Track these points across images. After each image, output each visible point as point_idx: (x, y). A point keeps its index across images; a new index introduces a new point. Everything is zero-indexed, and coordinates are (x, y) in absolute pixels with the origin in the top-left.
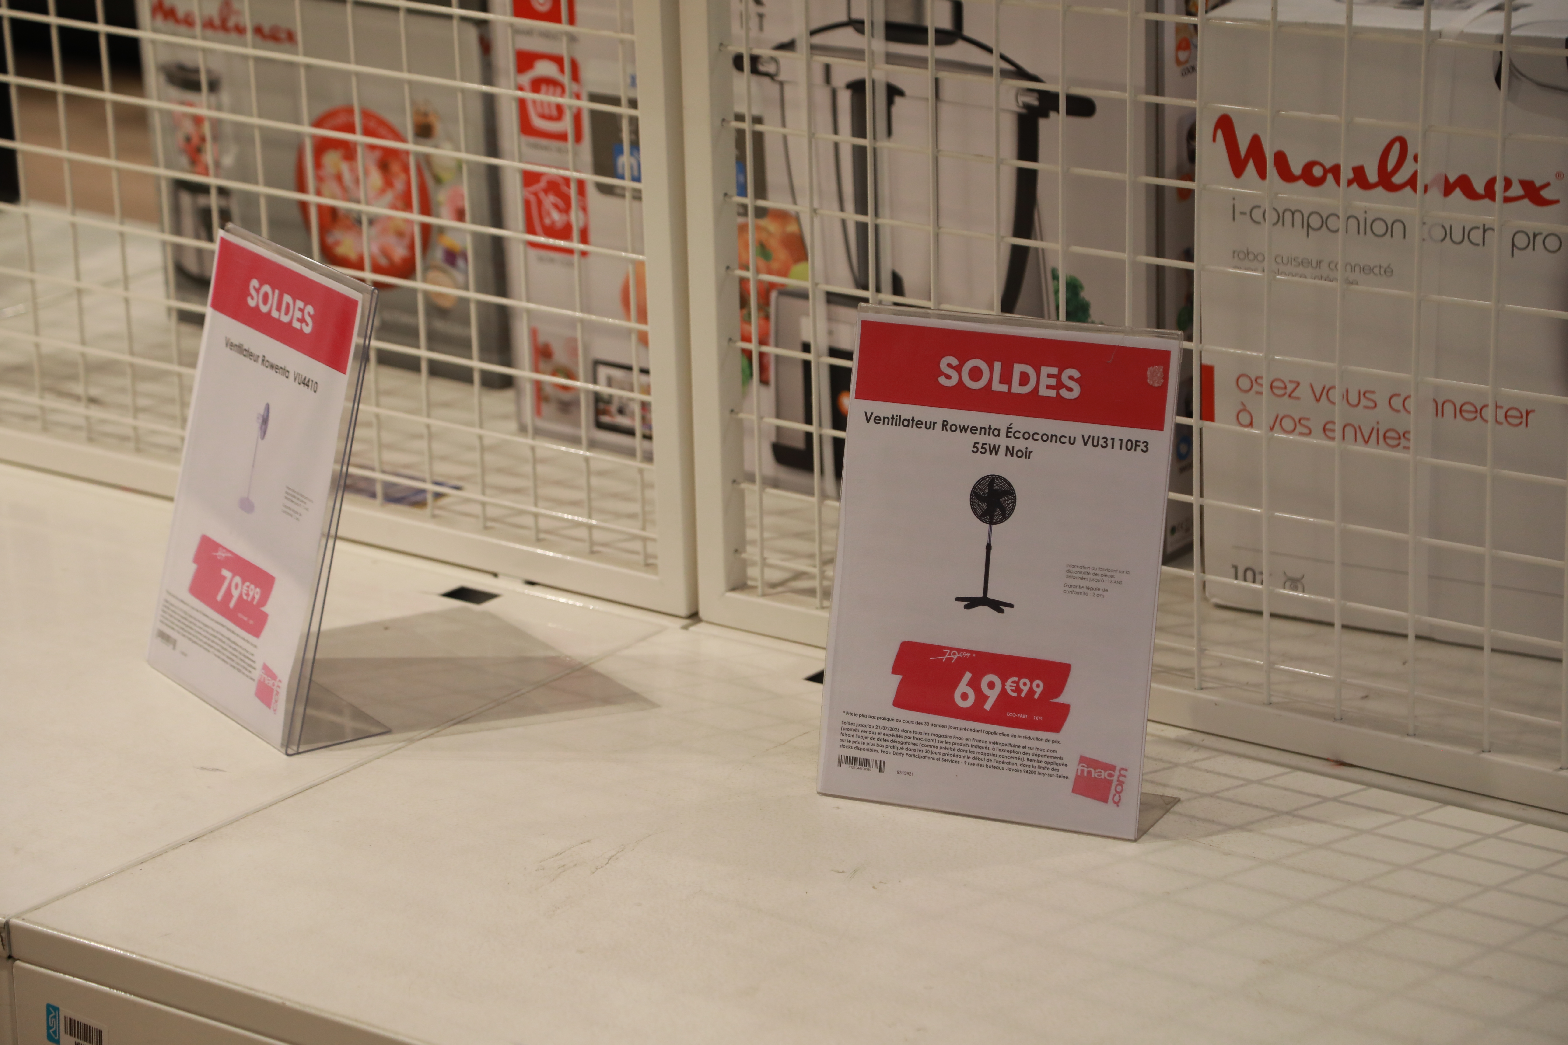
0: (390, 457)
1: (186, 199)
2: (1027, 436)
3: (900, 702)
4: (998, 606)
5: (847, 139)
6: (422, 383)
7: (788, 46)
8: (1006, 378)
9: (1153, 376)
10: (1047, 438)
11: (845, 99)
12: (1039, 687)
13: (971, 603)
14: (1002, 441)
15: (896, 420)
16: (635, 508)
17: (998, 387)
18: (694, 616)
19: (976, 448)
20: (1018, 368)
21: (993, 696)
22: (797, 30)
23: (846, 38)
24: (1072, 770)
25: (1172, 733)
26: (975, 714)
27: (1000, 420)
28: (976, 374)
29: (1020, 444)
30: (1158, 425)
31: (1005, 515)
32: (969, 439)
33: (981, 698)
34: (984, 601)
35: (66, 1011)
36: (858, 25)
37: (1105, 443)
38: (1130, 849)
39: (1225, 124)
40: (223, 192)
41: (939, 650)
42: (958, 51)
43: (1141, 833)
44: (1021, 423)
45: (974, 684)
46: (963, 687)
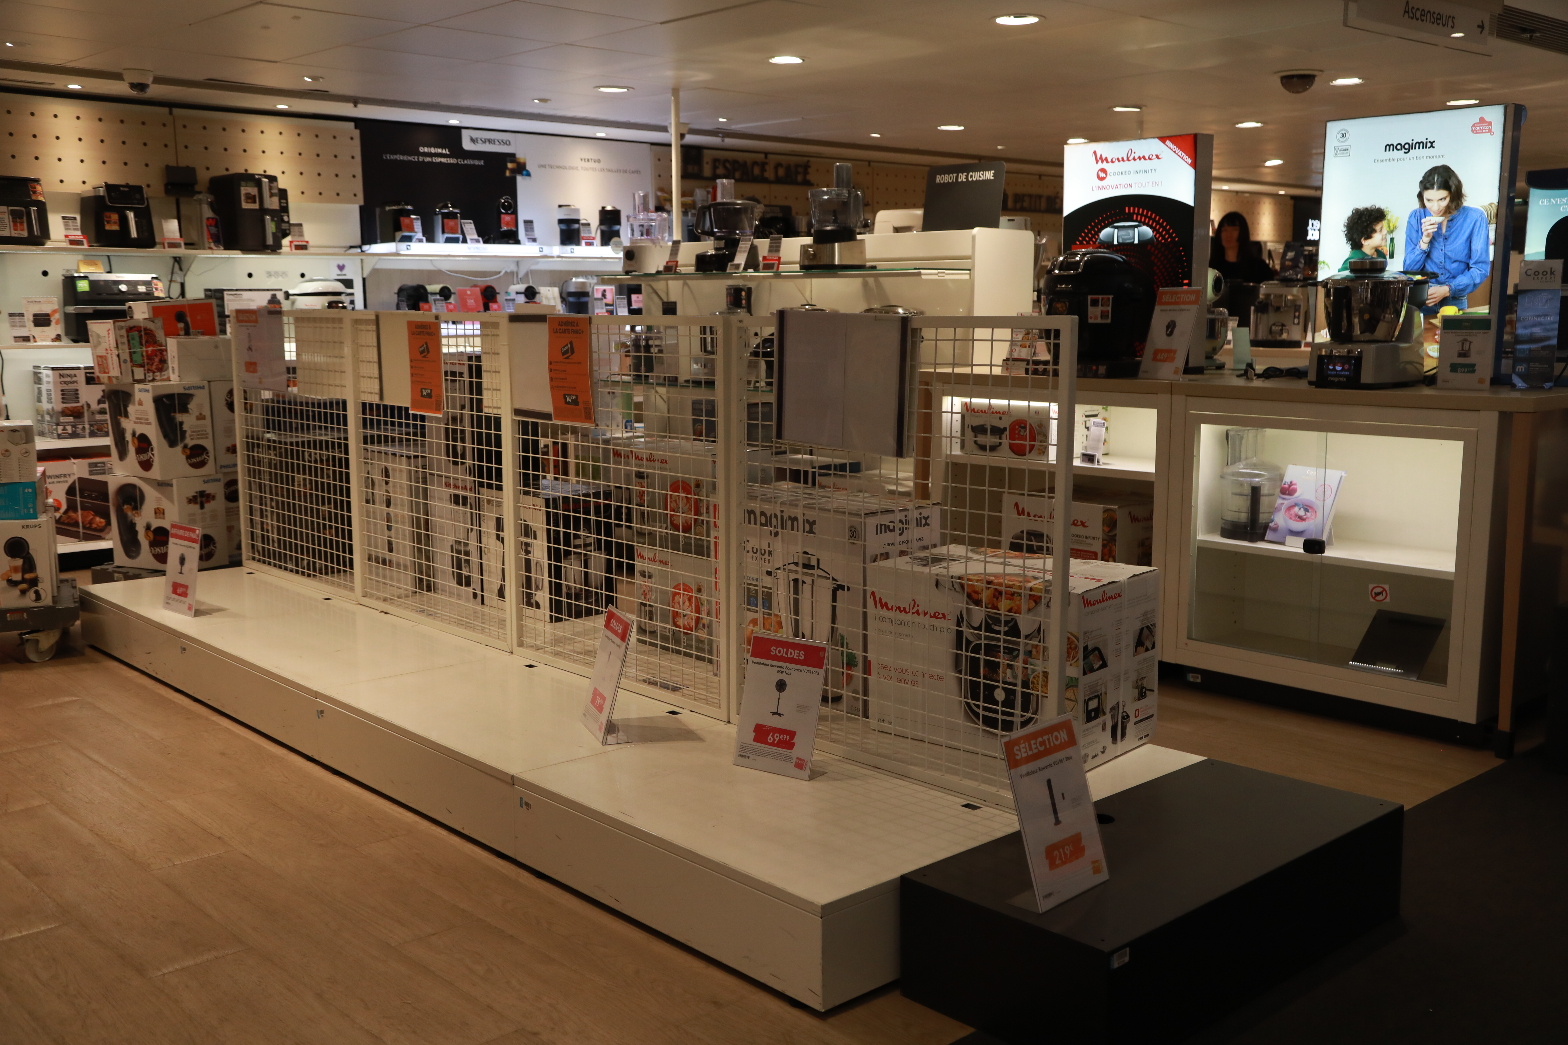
0: (662, 675)
1: (643, 607)
2: (791, 669)
3: (755, 740)
4: (780, 715)
5: (792, 595)
6: (681, 658)
7: (779, 569)
8: (787, 653)
9: (821, 654)
10: (795, 670)
11: (792, 583)
12: (788, 737)
13: (774, 714)
14: (784, 670)
15: (760, 663)
16: (717, 691)
17: (785, 655)
18: (729, 722)
19: (778, 672)
20: (790, 650)
21: (777, 739)
22: (781, 565)
23: (792, 567)
24: (794, 761)
25: (837, 758)
26: (772, 744)
27: (784, 664)
28: (780, 652)
29: (788, 671)
30: (821, 668)
31: (784, 690)
32: (777, 669)
33: (774, 740)
34: (776, 713)
35: (524, 799)
36: (796, 564)
37: (809, 672)
38: (807, 783)
39: (873, 593)
40: (650, 606)
41: (765, 726)
42: (817, 572)
43: (810, 779)
44: (790, 665)
45: (773, 736)
46: (770, 737)
